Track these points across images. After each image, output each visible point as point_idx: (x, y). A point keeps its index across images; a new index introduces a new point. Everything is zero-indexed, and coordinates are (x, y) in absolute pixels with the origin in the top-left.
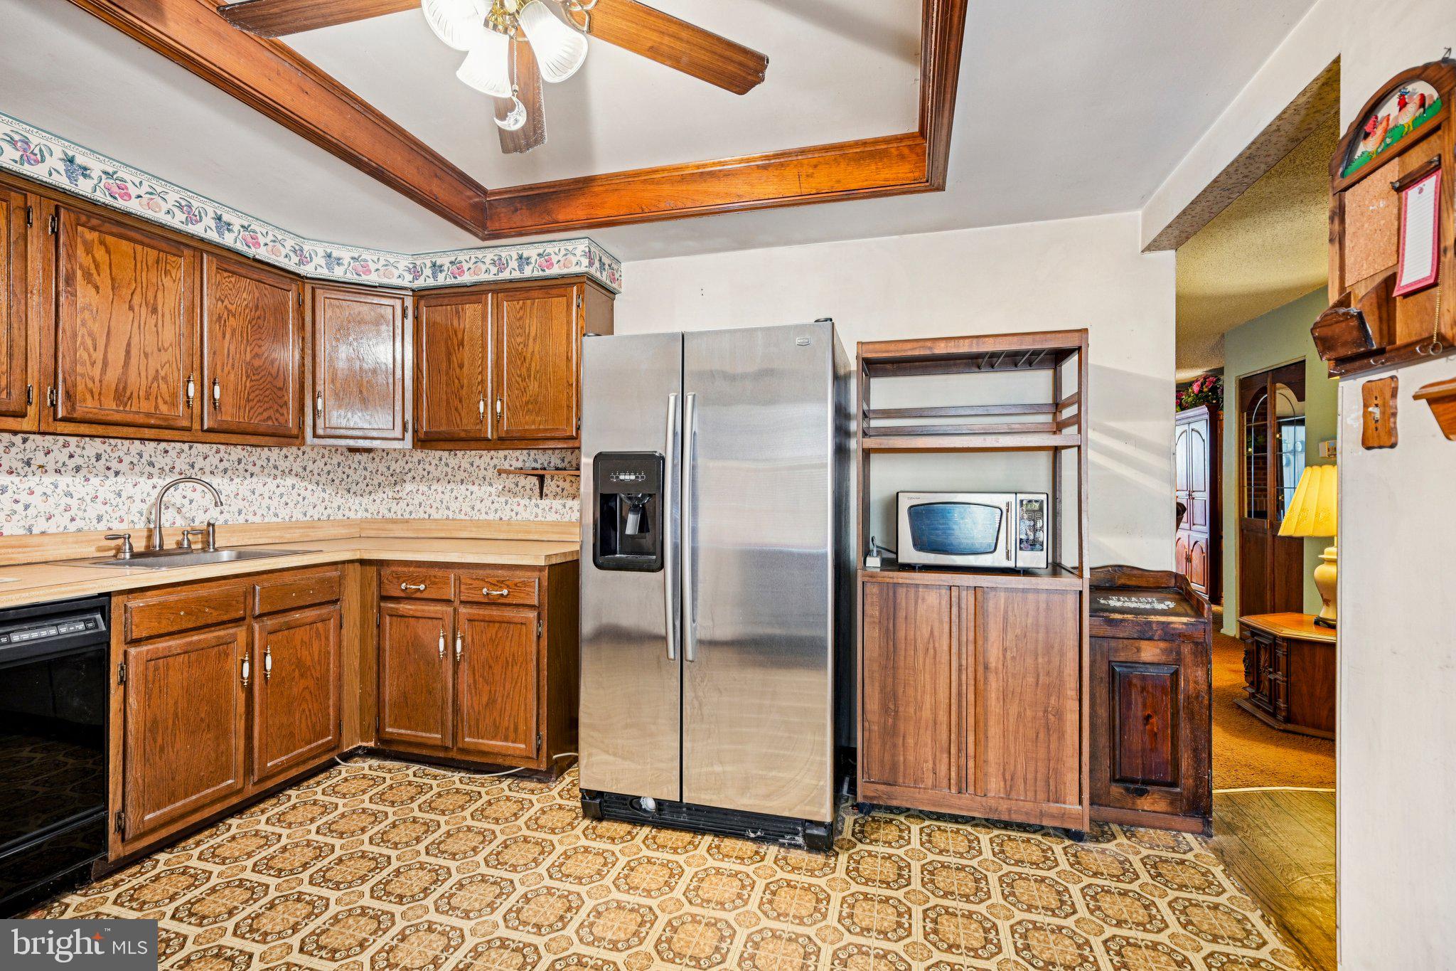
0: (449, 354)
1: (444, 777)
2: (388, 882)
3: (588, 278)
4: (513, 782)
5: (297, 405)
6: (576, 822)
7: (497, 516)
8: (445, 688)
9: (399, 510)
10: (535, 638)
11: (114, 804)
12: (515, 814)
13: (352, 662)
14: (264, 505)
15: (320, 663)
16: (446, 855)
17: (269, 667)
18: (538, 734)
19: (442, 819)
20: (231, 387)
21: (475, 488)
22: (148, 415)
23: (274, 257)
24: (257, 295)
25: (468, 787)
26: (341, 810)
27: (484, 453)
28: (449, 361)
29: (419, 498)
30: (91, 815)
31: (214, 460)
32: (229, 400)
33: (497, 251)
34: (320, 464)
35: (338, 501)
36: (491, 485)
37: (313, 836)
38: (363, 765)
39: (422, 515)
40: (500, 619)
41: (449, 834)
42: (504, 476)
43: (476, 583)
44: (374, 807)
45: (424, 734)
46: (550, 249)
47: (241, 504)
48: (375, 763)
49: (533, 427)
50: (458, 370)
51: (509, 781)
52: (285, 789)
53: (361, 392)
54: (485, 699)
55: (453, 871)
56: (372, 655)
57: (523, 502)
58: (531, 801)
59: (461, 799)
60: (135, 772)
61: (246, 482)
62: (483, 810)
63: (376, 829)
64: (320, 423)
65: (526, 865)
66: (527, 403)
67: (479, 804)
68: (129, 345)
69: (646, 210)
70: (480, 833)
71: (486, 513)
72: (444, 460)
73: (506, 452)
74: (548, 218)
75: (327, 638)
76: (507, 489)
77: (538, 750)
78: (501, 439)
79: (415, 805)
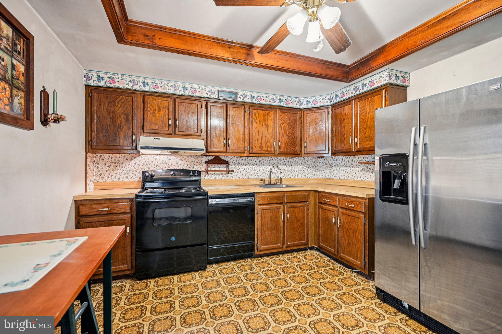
0: (341, 124)
1: (335, 264)
2: (307, 287)
3: (389, 85)
4: (357, 275)
5: (299, 145)
6: (374, 298)
7: (361, 179)
8: (335, 235)
9: (331, 176)
10: (363, 224)
11: (256, 242)
12: (352, 285)
13: (312, 221)
14: (295, 173)
15: (302, 219)
16: (325, 288)
17: (288, 217)
18: (364, 260)
19: (329, 277)
20: (283, 142)
21: (353, 169)
22: (266, 151)
23: (293, 106)
24: (289, 116)
25: (341, 270)
26: (304, 262)
27: (356, 156)
28: (341, 126)
29: (336, 172)
30: (252, 242)
31: (283, 161)
32: (283, 146)
33: (355, 85)
34: (309, 162)
35: (314, 172)
36: (358, 168)
37: (295, 266)
38: (314, 252)
39: (337, 178)
40: (352, 215)
41: (329, 282)
42: (363, 164)
43: (344, 202)
44: (312, 265)
45: (330, 248)
46: (373, 78)
47: (289, 173)
48: (318, 253)
49: (368, 146)
50: (344, 129)
51: (355, 274)
52: (294, 252)
53: (316, 140)
54: (347, 242)
55: (325, 293)
56: (317, 220)
57: (370, 174)
58: (360, 284)
59: (337, 273)
60: (260, 236)
61: (290, 167)
62: (342, 279)
63: (310, 271)
64: (306, 150)
65: (348, 303)
66: (366, 137)
67: (342, 277)
68: (262, 135)
69: (410, 49)
70: (338, 286)
71: (357, 178)
72: (344, 159)
73: (364, 156)
74: (369, 67)
75: (304, 212)
76: (364, 169)
77: (365, 266)
78: (357, 151)
79: (323, 269)
